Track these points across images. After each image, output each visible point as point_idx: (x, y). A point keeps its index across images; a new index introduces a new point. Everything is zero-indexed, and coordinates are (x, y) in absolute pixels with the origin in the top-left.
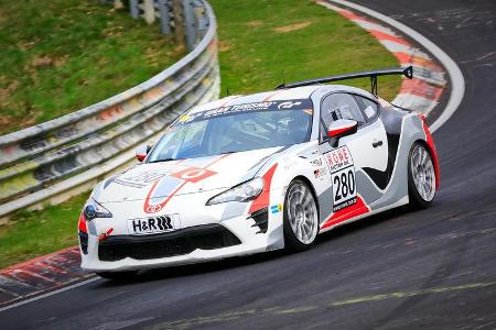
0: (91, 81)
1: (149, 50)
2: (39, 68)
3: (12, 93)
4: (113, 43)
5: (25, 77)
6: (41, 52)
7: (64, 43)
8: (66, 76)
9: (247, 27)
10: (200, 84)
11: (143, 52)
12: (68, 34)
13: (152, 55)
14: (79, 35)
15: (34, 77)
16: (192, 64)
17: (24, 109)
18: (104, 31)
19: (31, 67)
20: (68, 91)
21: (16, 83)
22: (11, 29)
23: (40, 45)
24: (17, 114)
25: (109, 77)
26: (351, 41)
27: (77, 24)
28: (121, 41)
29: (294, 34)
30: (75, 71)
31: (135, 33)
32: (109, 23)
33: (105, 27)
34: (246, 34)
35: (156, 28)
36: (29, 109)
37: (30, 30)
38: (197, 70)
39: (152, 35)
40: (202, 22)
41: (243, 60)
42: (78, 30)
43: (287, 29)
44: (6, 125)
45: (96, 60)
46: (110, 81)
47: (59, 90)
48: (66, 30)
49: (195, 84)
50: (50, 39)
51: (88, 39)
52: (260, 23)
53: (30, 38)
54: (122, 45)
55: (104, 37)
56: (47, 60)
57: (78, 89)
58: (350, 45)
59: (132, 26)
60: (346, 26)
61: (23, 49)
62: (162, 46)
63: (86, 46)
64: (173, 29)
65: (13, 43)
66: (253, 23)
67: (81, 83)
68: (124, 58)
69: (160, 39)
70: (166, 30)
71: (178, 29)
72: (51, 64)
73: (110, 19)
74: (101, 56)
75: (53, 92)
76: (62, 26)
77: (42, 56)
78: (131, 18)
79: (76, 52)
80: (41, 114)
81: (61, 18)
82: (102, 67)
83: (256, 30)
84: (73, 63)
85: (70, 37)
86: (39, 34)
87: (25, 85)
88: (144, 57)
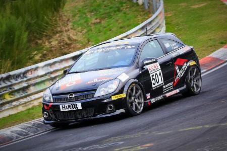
0: (114, 29)
1: (139, 16)
2: (94, 24)
3: (83, 34)
4: (125, 13)
5: (89, 28)
6: (95, 17)
7: (105, 13)
8: (105, 27)
9: (180, 6)
10: (154, 31)
11: (136, 17)
12: (107, 10)
13: (140, 18)
14: (111, 10)
15: (92, 28)
16: (150, 23)
17: (87, 41)
18: (122, 8)
19: (92, 23)
20: (105, 34)
21: (85, 30)
22: (85, 8)
23: (95, 14)
24: (84, 43)
25: (121, 28)
26: (222, 11)
27: (111, 6)
28: (128, 12)
29: (199, 9)
30: (108, 25)
31: (134, 9)
32: (124, 5)
33: (122, 6)
34: (179, 9)
35: (142, 7)
36: (89, 41)
37: (92, 8)
38: (153, 25)
39: (140, 10)
40: (158, 4)
41: (177, 20)
42: (111, 8)
43: (196, 6)
44: (79, 48)
45: (117, 21)
46: (121, 29)
47: (102, 33)
48: (106, 8)
49: (152, 31)
50: (100, 12)
51: (115, 12)
52: (186, 4)
53: (92, 12)
54: (128, 14)
55: (122, 11)
56: (98, 21)
57: (109, 33)
58: (221, 13)
59: (133, 6)
60: (221, 5)
61: (89, 16)
62: (144, 14)
63: (114, 14)
64: (149, 7)
65: (85, 13)
66: (182, 4)
67: (110, 30)
68: (128, 20)
69: (144, 11)
70: (147, 7)
71: (151, 7)
72: (100, 22)
73: (125, 3)
74: (119, 19)
75: (99, 34)
76: (105, 6)
77: (96, 19)
78: (133, 3)
79: (110, 17)
80: (93, 43)
81: (105, 3)
82: (119, 23)
83: (184, 7)
84: (108, 22)
85: (108, 11)
86: (95, 10)
87: (88, 31)
88: (136, 19)
